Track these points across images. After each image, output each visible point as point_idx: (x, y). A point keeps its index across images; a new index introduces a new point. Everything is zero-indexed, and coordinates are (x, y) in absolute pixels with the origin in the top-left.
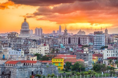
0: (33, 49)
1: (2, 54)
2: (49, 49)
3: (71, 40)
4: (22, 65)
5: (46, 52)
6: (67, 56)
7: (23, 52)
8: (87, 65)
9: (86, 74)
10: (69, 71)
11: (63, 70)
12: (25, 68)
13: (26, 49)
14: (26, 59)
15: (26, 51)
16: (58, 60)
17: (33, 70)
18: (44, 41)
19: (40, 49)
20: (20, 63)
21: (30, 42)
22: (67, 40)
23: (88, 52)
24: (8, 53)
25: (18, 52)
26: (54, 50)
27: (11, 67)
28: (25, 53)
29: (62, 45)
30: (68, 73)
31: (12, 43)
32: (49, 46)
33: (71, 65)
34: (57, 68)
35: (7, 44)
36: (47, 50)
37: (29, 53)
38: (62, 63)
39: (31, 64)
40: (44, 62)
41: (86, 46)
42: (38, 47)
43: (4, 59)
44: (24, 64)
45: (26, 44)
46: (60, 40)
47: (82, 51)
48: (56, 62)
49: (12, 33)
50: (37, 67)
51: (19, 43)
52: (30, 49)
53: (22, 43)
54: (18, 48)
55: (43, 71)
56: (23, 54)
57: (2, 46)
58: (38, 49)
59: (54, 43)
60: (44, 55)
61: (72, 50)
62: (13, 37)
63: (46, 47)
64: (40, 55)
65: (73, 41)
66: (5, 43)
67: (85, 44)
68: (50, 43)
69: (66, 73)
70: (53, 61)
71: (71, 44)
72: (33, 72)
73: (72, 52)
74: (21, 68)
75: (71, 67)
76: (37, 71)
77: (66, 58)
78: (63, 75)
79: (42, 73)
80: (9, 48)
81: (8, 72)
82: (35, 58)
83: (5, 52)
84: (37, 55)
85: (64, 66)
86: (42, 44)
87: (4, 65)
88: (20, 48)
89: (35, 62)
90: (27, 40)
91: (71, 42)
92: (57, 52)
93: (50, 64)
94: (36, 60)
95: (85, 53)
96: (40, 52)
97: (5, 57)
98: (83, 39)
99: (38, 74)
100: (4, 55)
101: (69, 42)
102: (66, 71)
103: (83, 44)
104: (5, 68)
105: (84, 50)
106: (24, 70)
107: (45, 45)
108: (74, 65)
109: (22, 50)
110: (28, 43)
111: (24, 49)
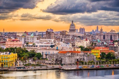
0: (78, 43)
1: (56, 46)
2: (89, 43)
3: (105, 36)
4: (70, 54)
5: (87, 45)
6: (102, 48)
7: (71, 45)
8: (117, 55)
9: (116, 61)
10: (104, 59)
11: (99, 58)
12: (72, 56)
13: (73, 43)
14: (73, 50)
15: (73, 44)
16: (96, 51)
17: (78, 57)
18: (86, 37)
19: (83, 43)
20: (69, 53)
21: (76, 38)
22: (103, 37)
23: (117, 46)
24: (60, 46)
25: (67, 45)
26: (93, 44)
27: (63, 55)
28: (73, 46)
29: (98, 40)
30: (103, 60)
31: (63, 38)
32: (90, 41)
33: (105, 55)
34: (95, 57)
35: (60, 39)
36: (88, 43)
37: (75, 45)
38: (98, 53)
39: (77, 54)
40: (85, 52)
41: (116, 41)
42: (81, 41)
43: (57, 50)
44: (72, 53)
45: (73, 40)
46: (97, 37)
47: (113, 44)
48: (95, 52)
49: (63, 31)
50: (81, 56)
51: (68, 39)
52: (76, 43)
53: (70, 39)
54: (67, 42)
55: (85, 59)
56: (71, 46)
57: (56, 41)
58: (81, 43)
59: (93, 39)
60: (86, 47)
61: (106, 44)
62: (64, 34)
63: (87, 41)
64: (83, 47)
65: (107, 37)
66: (58, 39)
67: (115, 40)
68: (90, 39)
69: (102, 60)
70: (93, 51)
71: (105, 39)
72: (78, 59)
73: (106, 45)
74: (69, 56)
75: (105, 56)
76: (81, 59)
77: (101, 49)
78: (99, 62)
79: (84, 60)
80: (61, 42)
81: (60, 59)
82: (80, 49)
83: (58, 45)
84: (81, 47)
85: (100, 55)
86: (84, 39)
87: (57, 54)
88: (69, 42)
89: (80, 52)
90: (74, 36)
91: (105, 38)
92: (95, 45)
93: (90, 54)
94: (80, 51)
95: (115, 46)
96: (83, 45)
97: (58, 49)
98: (114, 36)
99: (82, 61)
100: (57, 47)
101: (104, 38)
102: (102, 58)
103: (114, 40)
104: (58, 56)
105: (115, 44)
106: (71, 58)
107: (86, 40)
108: (107, 55)
109: (70, 43)
110: (74, 39)
111: (72, 43)
